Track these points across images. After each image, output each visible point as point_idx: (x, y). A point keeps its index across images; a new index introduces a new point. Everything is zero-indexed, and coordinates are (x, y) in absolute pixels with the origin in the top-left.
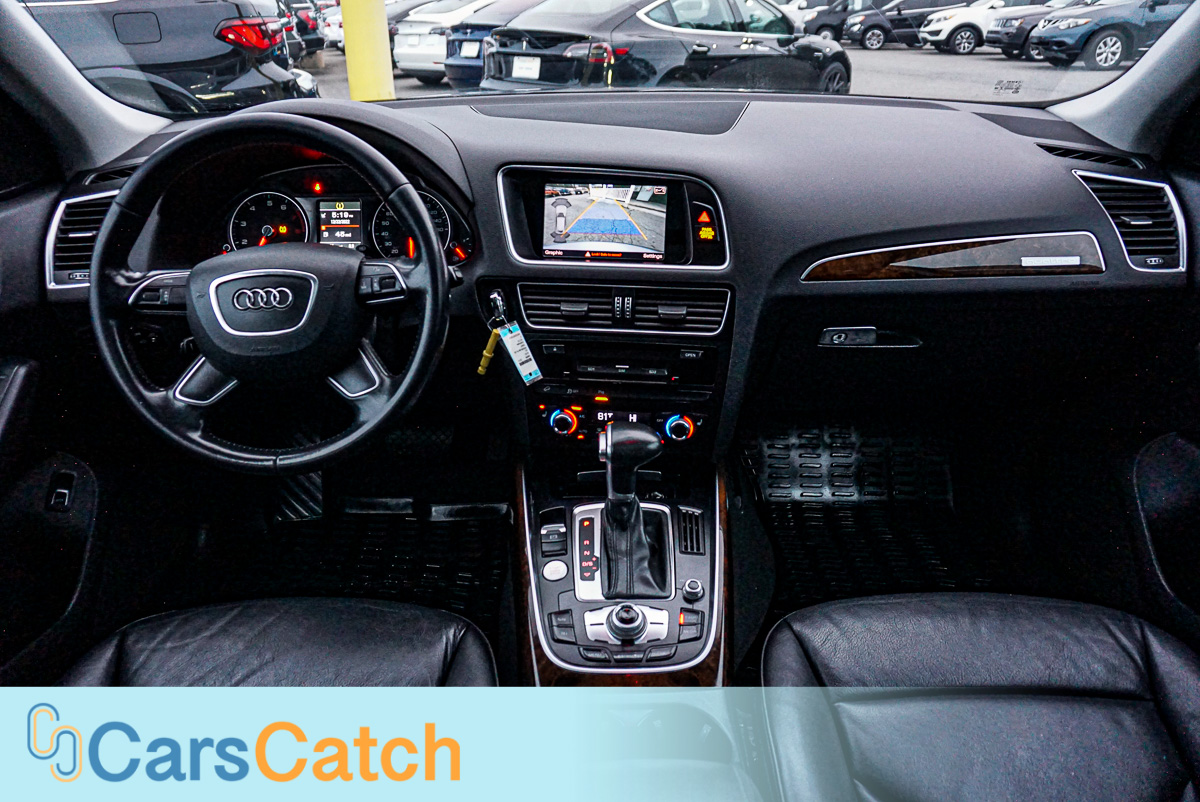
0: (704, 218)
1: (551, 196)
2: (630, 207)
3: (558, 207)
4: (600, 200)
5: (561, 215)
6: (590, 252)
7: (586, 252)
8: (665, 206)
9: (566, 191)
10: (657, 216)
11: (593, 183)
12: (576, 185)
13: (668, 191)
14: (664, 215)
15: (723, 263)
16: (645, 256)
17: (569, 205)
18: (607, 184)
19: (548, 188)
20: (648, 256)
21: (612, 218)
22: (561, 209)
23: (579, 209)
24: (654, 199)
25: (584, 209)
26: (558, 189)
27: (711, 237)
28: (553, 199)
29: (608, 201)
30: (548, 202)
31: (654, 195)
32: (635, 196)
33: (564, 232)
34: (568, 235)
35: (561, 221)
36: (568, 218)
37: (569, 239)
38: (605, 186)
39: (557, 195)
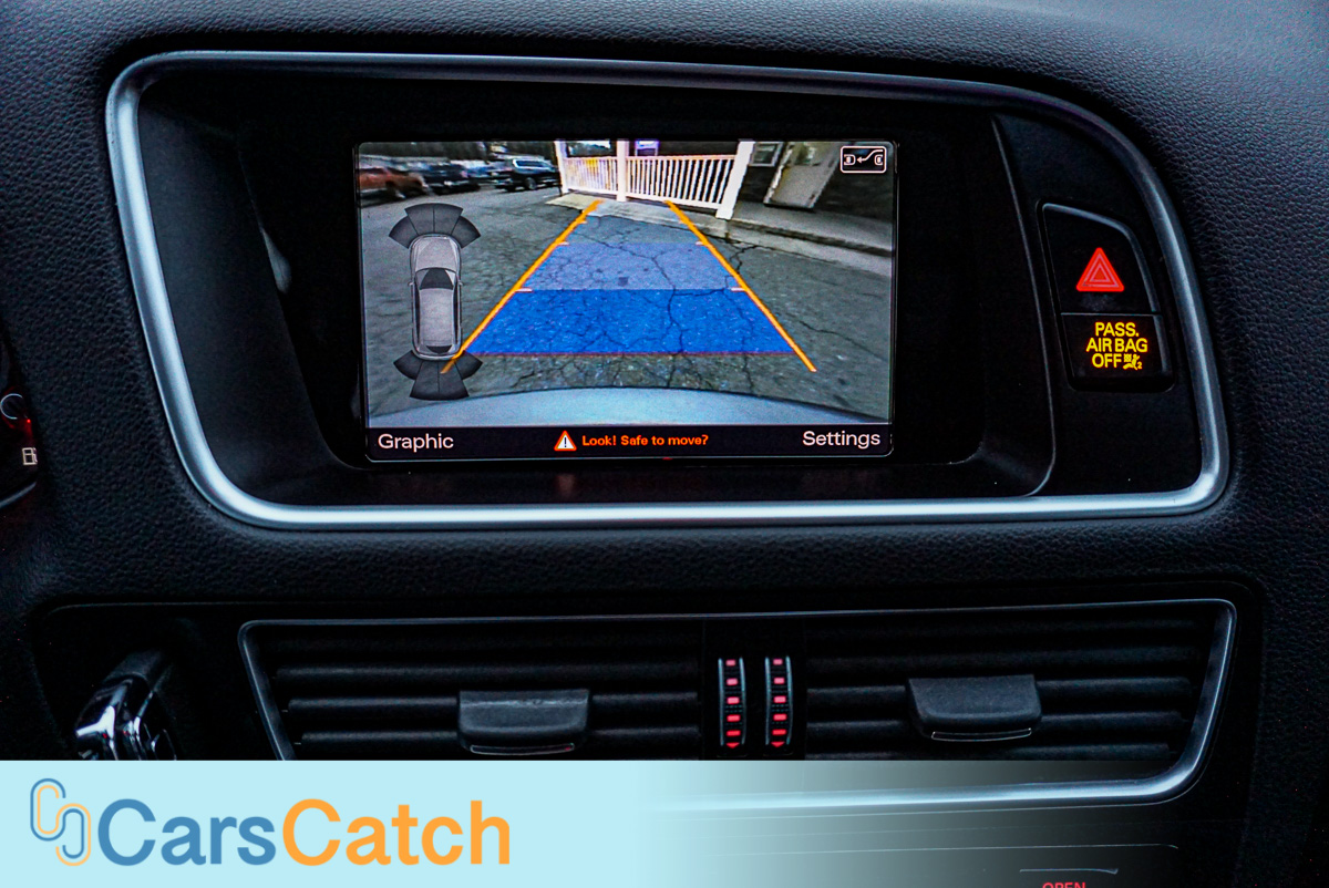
0: (1100, 275)
1: (386, 197)
2: (736, 235)
3: (421, 246)
4: (605, 207)
5: (436, 278)
6: (576, 433)
7: (554, 433)
8: (889, 228)
9: (454, 173)
10: (854, 272)
11: (570, 136)
12: (498, 148)
13: (902, 159)
14: (885, 267)
15: (1187, 479)
16: (810, 439)
17: (466, 231)
18: (632, 138)
19: (373, 163)
20: (820, 440)
21: (659, 284)
22: (436, 252)
23: (516, 252)
24: (840, 199)
25: (539, 247)
26: (417, 165)
27: (1132, 363)
28: (397, 212)
29: (640, 213)
30: (376, 221)
31: (838, 183)
32: (754, 190)
33: (454, 352)
34: (471, 366)
35: (438, 306)
36: (473, 293)
37: (482, 381)
38: (622, 145)
39: (413, 190)
